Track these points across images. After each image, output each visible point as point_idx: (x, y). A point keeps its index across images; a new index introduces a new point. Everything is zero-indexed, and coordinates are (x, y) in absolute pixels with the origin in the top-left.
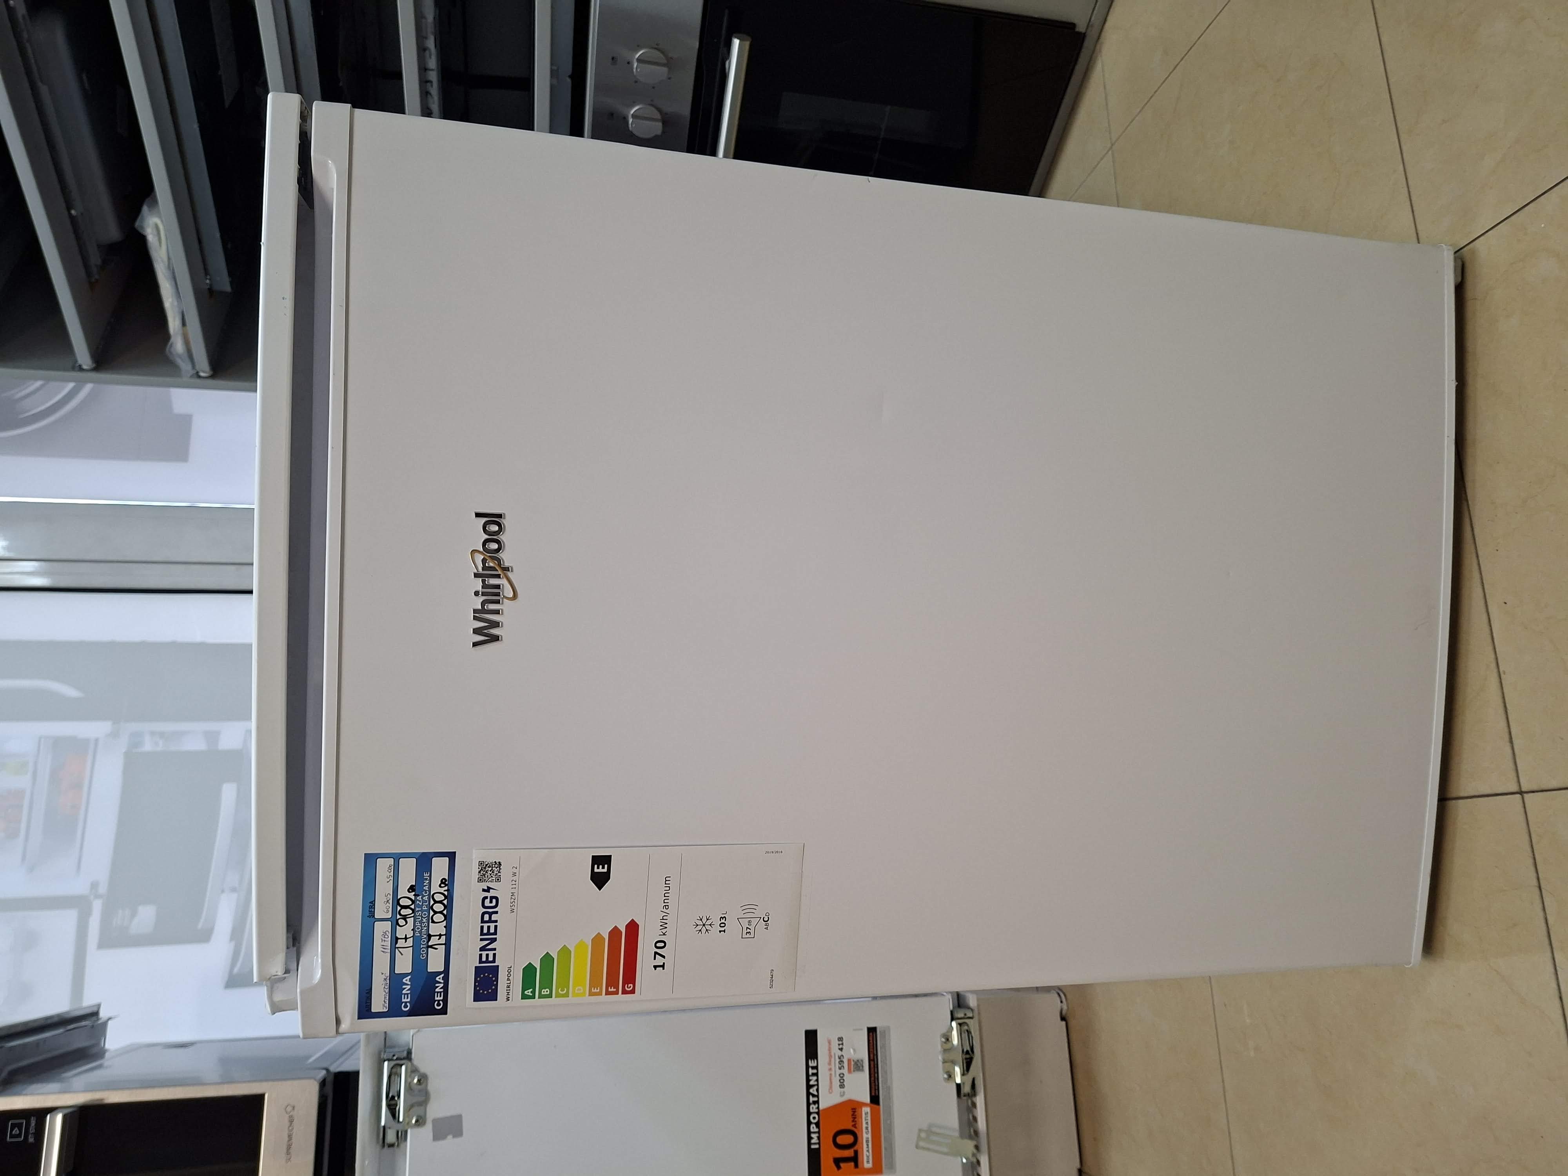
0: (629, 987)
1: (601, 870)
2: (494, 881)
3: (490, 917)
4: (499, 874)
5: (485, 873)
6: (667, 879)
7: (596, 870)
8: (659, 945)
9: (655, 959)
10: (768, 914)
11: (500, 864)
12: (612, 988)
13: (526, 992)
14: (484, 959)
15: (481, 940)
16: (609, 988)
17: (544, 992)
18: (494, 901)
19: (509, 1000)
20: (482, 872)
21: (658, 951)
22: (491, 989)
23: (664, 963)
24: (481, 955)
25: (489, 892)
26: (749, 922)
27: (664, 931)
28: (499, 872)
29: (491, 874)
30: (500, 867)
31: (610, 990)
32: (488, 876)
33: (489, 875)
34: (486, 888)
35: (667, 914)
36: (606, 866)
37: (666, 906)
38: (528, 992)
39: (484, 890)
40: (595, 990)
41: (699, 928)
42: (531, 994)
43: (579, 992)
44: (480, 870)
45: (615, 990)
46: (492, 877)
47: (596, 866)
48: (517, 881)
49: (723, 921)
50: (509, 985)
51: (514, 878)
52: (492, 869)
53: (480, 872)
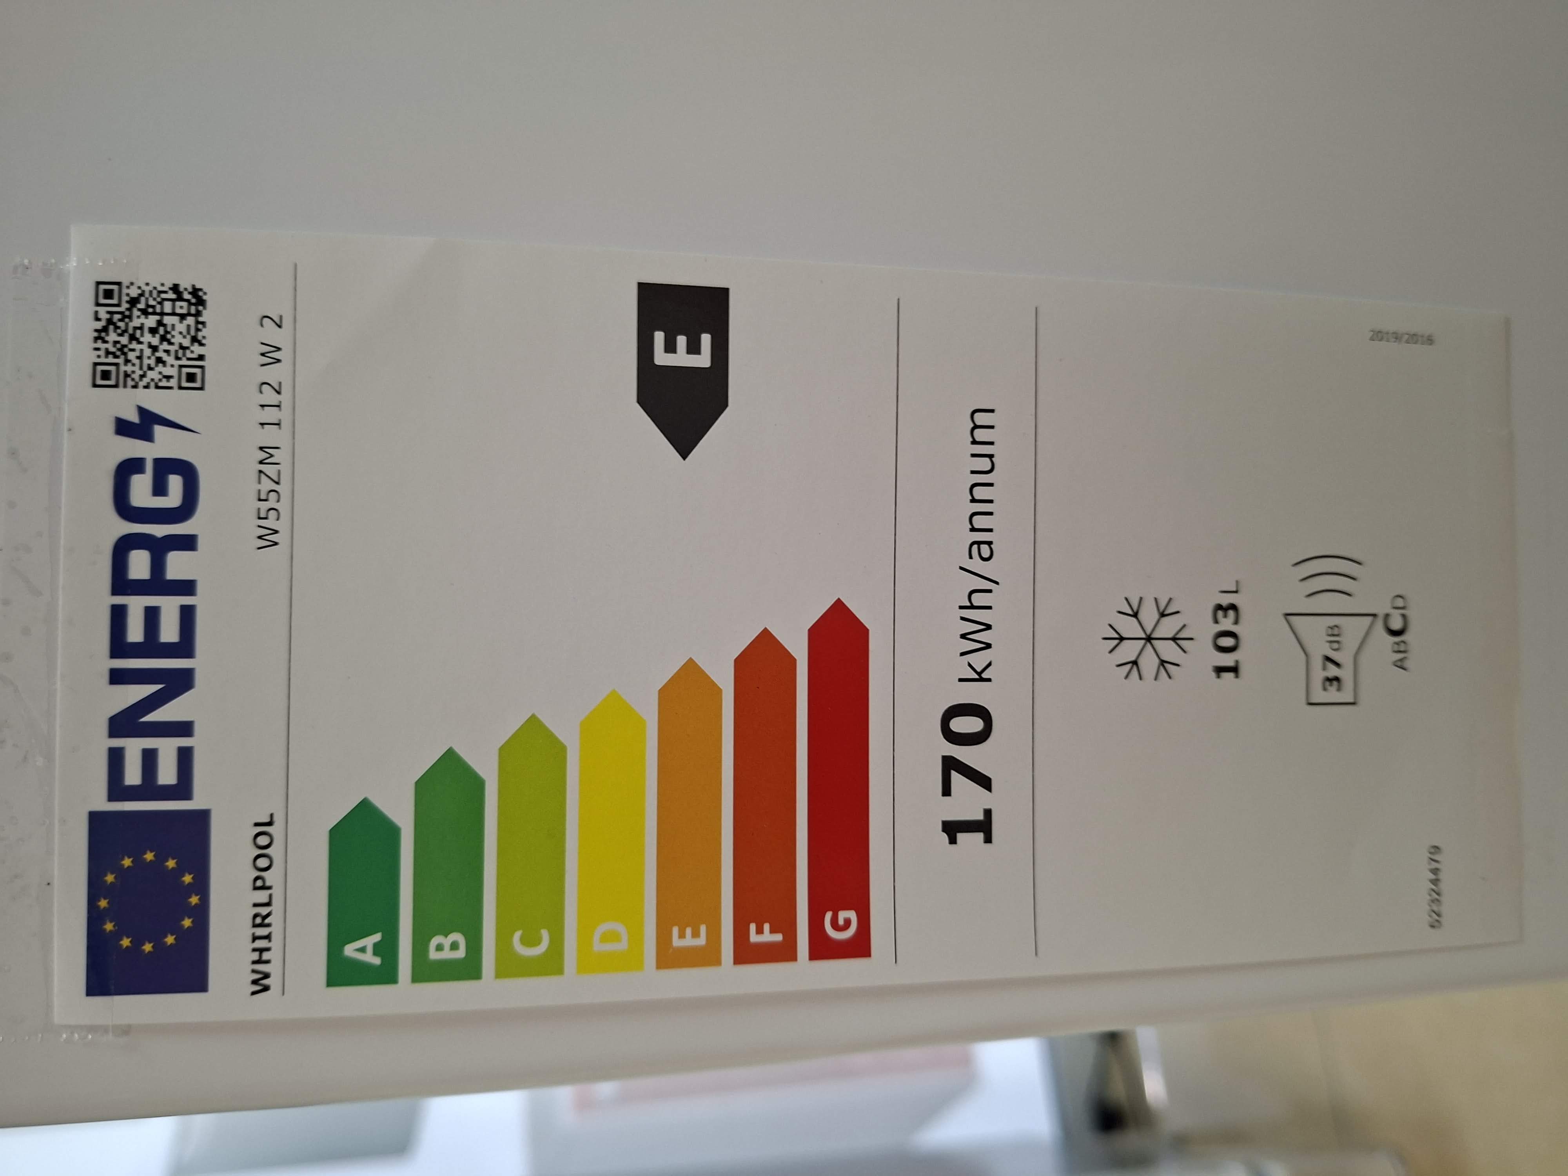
0: (841, 922)
1: (681, 358)
2: (173, 383)
3: (158, 565)
4: (197, 350)
5: (124, 340)
6: (980, 419)
7: (661, 358)
8: (960, 725)
9: (947, 791)
10: (1401, 602)
11: (201, 302)
12: (767, 927)
13: (350, 950)
14: (133, 776)
15: (117, 677)
16: (753, 927)
17: (439, 948)
18: (175, 483)
19: (266, 988)
20: (112, 337)
21: (962, 753)
22: (176, 930)
23: (988, 813)
24: (116, 758)
25: (148, 437)
26: (1334, 633)
27: (979, 660)
28: (194, 340)
29: (154, 349)
30: (198, 314)
31: (754, 938)
32: (140, 358)
33: (148, 352)
34: (133, 417)
35: (988, 585)
36: (706, 339)
37: (979, 543)
38: (362, 950)
39: (123, 428)
40: (689, 941)
41: (1129, 651)
42: (377, 961)
43: (608, 947)
44: (99, 325)
45: (778, 937)
46: (159, 360)
47: (659, 337)
48: (286, 390)
49: (1226, 624)
50: (264, 911)
51: (272, 374)
52: (160, 323)
53: (100, 335)
